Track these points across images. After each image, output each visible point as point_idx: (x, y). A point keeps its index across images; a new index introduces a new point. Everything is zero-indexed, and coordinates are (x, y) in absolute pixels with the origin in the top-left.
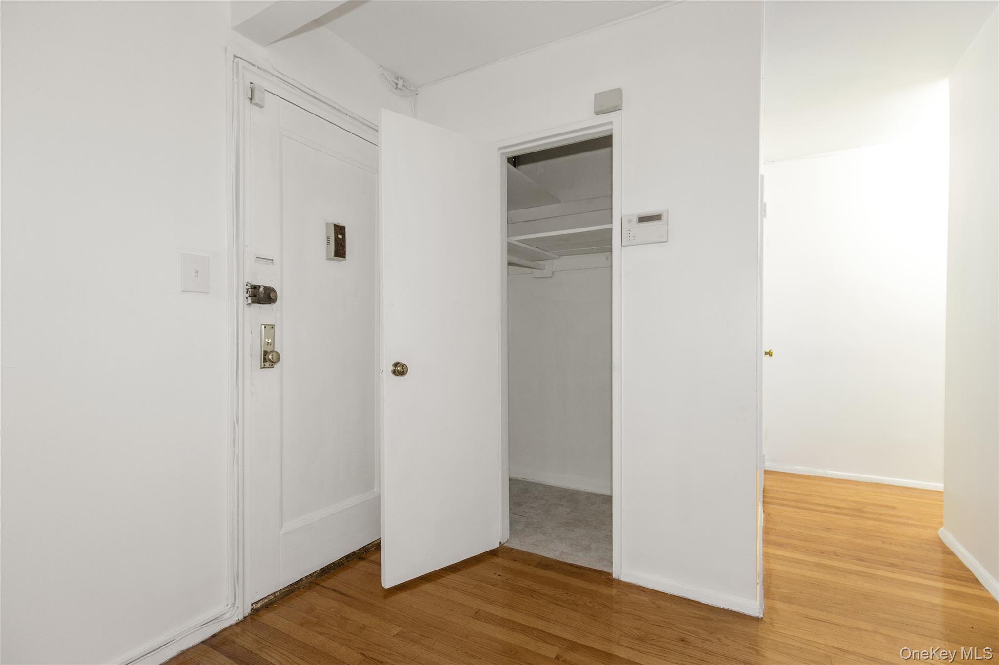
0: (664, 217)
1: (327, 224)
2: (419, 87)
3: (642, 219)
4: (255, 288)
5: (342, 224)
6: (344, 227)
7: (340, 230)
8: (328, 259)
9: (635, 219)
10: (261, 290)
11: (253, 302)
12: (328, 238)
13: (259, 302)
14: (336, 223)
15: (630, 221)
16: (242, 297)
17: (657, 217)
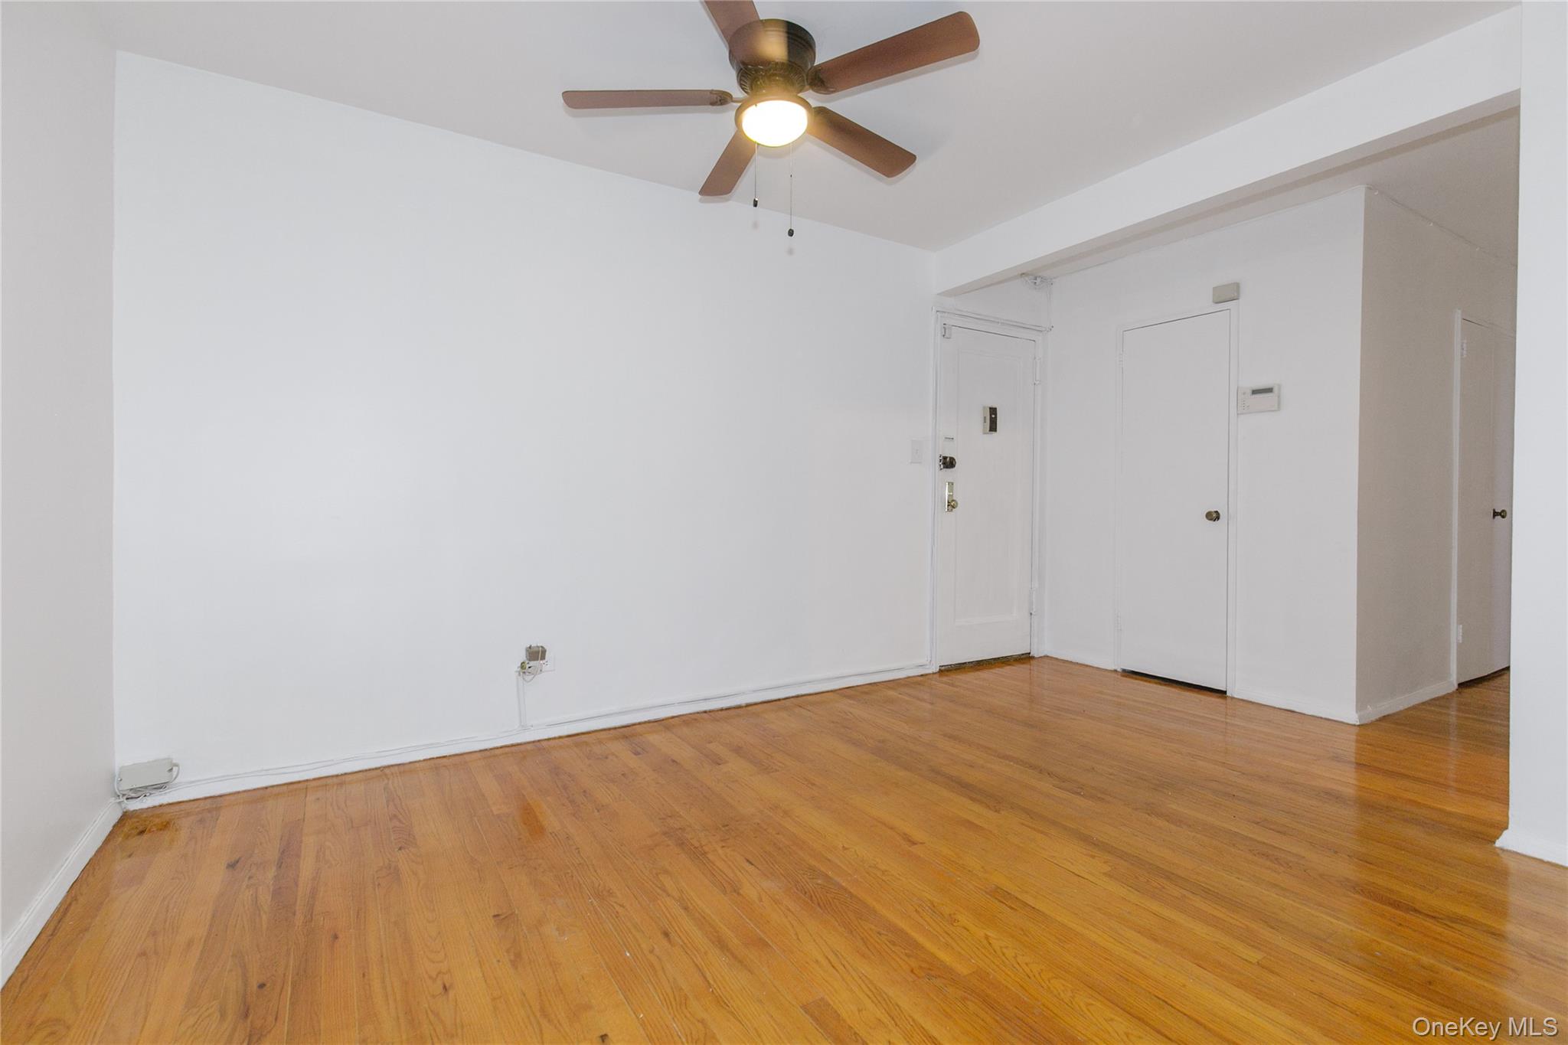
0: (1276, 390)
1: (984, 408)
2: (1054, 278)
3: (1255, 392)
4: (945, 458)
5: (994, 407)
6: (996, 409)
7: (993, 411)
8: (984, 433)
9: (1250, 392)
10: (948, 459)
11: (944, 467)
12: (985, 418)
13: (947, 467)
14: (990, 406)
15: (1244, 394)
16: (938, 463)
17: (1269, 390)
